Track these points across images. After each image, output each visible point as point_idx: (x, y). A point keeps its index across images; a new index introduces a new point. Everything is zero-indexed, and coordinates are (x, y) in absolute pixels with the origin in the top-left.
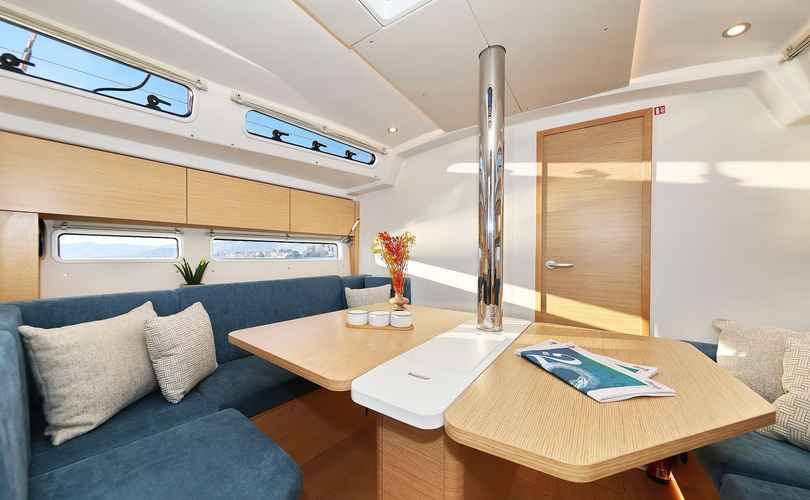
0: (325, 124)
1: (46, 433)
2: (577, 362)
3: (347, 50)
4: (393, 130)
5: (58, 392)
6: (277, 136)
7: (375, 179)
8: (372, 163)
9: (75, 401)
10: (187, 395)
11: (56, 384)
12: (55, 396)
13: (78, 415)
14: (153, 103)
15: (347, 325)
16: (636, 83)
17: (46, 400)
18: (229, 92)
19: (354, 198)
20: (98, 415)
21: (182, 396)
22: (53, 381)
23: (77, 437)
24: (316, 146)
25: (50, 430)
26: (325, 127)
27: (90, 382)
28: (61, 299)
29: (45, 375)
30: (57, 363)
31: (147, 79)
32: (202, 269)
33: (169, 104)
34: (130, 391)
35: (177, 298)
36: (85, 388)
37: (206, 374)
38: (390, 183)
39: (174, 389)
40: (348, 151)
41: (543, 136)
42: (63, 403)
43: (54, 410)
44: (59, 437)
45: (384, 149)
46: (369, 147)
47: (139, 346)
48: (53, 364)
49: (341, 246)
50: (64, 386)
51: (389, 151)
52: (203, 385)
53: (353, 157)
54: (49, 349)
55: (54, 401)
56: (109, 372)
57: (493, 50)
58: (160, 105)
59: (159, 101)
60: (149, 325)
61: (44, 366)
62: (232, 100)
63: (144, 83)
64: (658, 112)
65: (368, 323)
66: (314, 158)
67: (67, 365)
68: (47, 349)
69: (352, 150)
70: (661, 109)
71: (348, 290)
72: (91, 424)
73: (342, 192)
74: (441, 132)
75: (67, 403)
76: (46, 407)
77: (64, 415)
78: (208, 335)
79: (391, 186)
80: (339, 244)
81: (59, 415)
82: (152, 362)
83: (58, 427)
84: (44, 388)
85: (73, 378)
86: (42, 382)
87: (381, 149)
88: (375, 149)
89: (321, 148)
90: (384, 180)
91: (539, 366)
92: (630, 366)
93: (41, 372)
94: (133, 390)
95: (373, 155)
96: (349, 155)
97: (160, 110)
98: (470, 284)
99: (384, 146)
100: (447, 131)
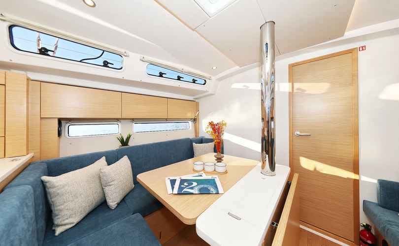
0: (183, 68)
1: (53, 228)
3: (192, 31)
4: (214, 68)
5: (58, 208)
6: (161, 75)
7: (206, 92)
8: (205, 84)
9: (66, 212)
10: (118, 204)
11: (58, 204)
12: (57, 210)
13: (67, 219)
14: (106, 64)
16: (348, 34)
17: (53, 212)
18: (139, 56)
19: (197, 100)
20: (77, 218)
21: (116, 205)
22: (56, 203)
23: (67, 230)
24: (179, 78)
25: (55, 227)
26: (183, 69)
27: (73, 202)
28: (66, 157)
29: (53, 200)
30: (58, 194)
31: (103, 54)
32: (128, 139)
33: (113, 64)
34: (92, 203)
35: (116, 154)
36: (71, 205)
37: (128, 192)
38: (213, 93)
39: (112, 203)
40: (193, 79)
41: (292, 66)
42: (60, 213)
43: (57, 217)
44: (59, 231)
45: (210, 77)
46: (203, 77)
47: (98, 181)
48: (56, 194)
49: (191, 123)
50: (61, 205)
51: (213, 78)
52: (127, 198)
53: (196, 82)
54: (55, 187)
55: (56, 212)
56: (82, 196)
57: (267, 24)
58: (109, 65)
59: (108, 63)
60: (102, 171)
61: (52, 196)
62: (141, 60)
63: (101, 56)
64: (361, 49)
65: (204, 169)
66: (178, 84)
67: (63, 195)
68: (54, 187)
69: (195, 79)
70: (363, 48)
71: (194, 144)
72: (73, 223)
73: (191, 98)
74: (238, 67)
75: (62, 213)
76: (53, 215)
77: (61, 219)
78: (129, 173)
80: (190, 122)
81: (58, 220)
82: (103, 189)
83: (58, 226)
84: (52, 206)
85: (65, 201)
86: (52, 203)
87: (209, 78)
88: (205, 78)
89: (181, 79)
90: (210, 91)
93: (51, 199)
94: (94, 203)
95: (205, 80)
96: (194, 81)
97: (108, 67)
99: (210, 76)
100: (241, 67)
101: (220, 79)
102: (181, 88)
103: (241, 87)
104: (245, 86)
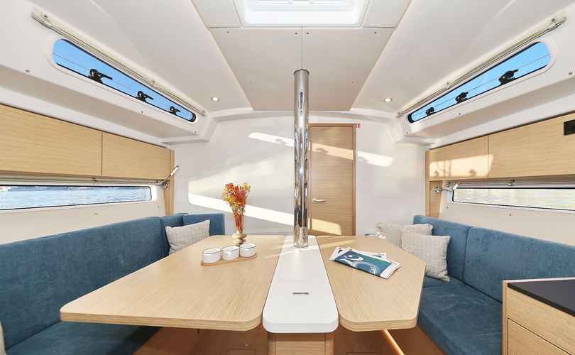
0: (154, 78)
2: (361, 259)
4: (215, 99)
6: (96, 76)
7: (194, 134)
8: (192, 120)
15: (203, 264)
19: (168, 146)
24: (143, 97)
26: (153, 82)
38: (206, 139)
40: (172, 107)
41: (311, 126)
45: (204, 112)
46: (191, 107)
49: (155, 189)
51: (209, 114)
53: (177, 113)
65: (221, 259)
69: (176, 107)
70: (359, 126)
71: (168, 228)
73: (159, 141)
74: (251, 109)
79: (207, 141)
87: (202, 112)
88: (196, 110)
89: (147, 99)
90: (202, 136)
91: (349, 265)
92: (376, 254)
95: (194, 115)
96: (174, 111)
98: (289, 219)
99: (205, 110)
100: (255, 110)
101: (220, 120)
102: (145, 116)
103: (274, 142)
104: (277, 140)
